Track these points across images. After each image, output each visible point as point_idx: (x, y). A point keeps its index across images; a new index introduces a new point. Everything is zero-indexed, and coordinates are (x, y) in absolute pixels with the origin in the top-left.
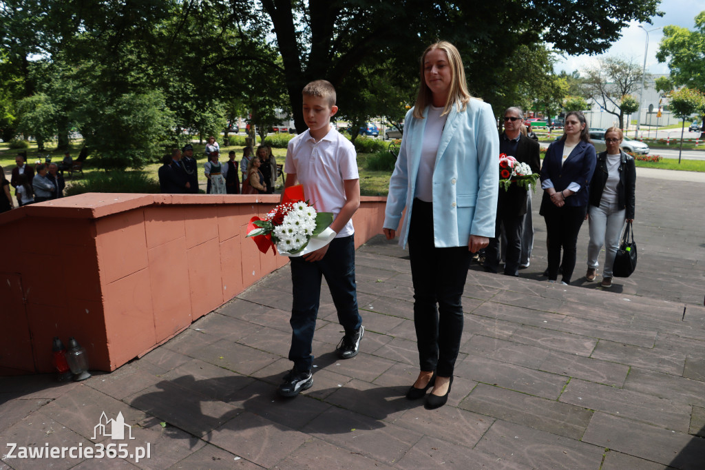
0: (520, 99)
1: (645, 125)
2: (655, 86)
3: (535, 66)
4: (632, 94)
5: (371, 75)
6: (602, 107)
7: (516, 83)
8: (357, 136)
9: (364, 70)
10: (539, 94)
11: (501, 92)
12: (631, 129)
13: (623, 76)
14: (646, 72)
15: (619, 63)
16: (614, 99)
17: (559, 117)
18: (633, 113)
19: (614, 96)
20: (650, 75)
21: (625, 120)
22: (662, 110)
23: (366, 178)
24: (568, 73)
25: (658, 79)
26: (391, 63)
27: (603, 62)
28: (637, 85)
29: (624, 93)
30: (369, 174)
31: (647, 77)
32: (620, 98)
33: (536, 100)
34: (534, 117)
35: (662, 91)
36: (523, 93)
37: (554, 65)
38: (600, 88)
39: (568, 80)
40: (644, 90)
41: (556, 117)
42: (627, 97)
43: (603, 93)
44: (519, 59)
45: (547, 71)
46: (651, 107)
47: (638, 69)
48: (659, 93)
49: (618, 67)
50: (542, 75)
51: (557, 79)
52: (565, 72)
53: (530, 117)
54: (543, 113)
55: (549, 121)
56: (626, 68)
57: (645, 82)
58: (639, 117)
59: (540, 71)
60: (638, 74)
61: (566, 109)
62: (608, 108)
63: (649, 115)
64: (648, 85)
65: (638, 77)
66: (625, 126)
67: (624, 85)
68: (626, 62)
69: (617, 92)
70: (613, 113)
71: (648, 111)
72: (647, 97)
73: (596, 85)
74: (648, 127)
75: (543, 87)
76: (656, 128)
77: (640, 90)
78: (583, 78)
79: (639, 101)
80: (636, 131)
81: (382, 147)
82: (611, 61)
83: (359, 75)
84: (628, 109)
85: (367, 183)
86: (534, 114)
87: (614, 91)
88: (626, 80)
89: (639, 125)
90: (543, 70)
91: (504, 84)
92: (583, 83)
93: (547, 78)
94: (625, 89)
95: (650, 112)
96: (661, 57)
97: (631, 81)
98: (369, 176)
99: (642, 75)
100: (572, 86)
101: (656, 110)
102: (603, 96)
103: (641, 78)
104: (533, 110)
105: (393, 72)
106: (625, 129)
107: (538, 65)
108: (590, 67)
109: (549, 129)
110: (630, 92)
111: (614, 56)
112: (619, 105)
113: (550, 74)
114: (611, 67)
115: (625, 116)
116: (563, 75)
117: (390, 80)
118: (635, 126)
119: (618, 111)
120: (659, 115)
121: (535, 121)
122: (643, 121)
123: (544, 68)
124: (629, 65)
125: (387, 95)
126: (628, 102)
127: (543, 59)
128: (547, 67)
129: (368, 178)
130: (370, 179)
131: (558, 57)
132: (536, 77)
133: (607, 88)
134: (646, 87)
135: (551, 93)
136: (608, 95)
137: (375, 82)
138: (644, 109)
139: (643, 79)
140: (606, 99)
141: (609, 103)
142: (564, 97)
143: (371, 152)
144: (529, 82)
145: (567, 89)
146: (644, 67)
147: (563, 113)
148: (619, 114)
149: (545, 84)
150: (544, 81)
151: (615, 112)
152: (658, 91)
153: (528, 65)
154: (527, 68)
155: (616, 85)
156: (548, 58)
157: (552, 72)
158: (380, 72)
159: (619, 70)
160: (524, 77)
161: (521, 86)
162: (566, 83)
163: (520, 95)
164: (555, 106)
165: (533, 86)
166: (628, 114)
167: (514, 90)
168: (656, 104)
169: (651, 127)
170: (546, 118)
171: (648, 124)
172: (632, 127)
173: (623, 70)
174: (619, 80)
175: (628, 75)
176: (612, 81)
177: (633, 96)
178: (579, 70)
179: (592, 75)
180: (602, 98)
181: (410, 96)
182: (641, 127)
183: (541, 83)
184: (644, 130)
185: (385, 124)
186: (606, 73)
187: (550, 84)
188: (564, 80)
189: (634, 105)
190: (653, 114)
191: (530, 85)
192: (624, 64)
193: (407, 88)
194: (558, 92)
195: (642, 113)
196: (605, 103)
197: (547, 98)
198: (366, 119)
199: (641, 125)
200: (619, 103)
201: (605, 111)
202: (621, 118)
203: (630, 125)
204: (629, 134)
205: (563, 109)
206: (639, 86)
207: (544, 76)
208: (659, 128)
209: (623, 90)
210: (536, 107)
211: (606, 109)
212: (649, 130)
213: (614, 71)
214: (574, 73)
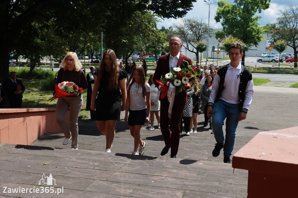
0: (137, 44)
1: (211, 58)
2: (215, 36)
3: (146, 24)
4: (203, 41)
5: (41, 28)
6: (186, 48)
7: (134, 34)
8: (34, 68)
9: (36, 25)
10: (148, 40)
11: (125, 40)
12: (203, 61)
13: (197, 30)
14: (210, 27)
15: (194, 22)
16: (193, 43)
17: (161, 54)
18: (203, 52)
19: (193, 42)
20: (212, 29)
21: (200, 56)
22: (220, 50)
23: (41, 95)
24: (166, 28)
25: (217, 32)
26: (54, 21)
27: (186, 22)
28: (205, 35)
29: (198, 40)
30: (42, 93)
31: (210, 30)
32: (196, 43)
33: (147, 44)
34: (147, 55)
35: (219, 39)
36: (139, 41)
37: (157, 23)
38: (184, 37)
39: (166, 33)
40: (209, 38)
41: (160, 55)
42: (200, 42)
43: (186, 40)
44: (135, 20)
45: (153, 27)
46: (214, 48)
47: (205, 26)
48: (218, 39)
49: (194, 24)
50: (150, 30)
51: (160, 32)
52: (164, 28)
53: (145, 55)
54: (152, 52)
55: (156, 57)
56: (198, 25)
57: (209, 34)
58: (207, 53)
59: (149, 27)
60: (205, 29)
61: (166, 50)
62: (189, 49)
63: (213, 52)
64: (211, 35)
65: (205, 31)
66: (200, 59)
67: (198, 35)
68: (199, 21)
69: (194, 39)
70: (193, 52)
71: (212, 50)
72: (211, 42)
73: (182, 35)
74: (212, 60)
75: (151, 37)
76: (217, 60)
77: (207, 38)
78: (175, 31)
79: (207, 44)
80: (206, 62)
81: (51, 75)
82: (190, 21)
83: (33, 28)
84: (201, 49)
85: (41, 99)
86: (147, 54)
87: (193, 39)
88: (199, 32)
89: (207, 58)
90: (150, 27)
91: (126, 35)
92: (175, 34)
93: (153, 31)
94: (199, 38)
95: (213, 50)
96: (217, 19)
97: (202, 33)
98: (43, 94)
99: (208, 29)
100: (168, 36)
101: (216, 49)
102: (186, 42)
103: (207, 31)
104: (146, 51)
105: (56, 27)
106: (200, 61)
107: (147, 24)
108: (178, 25)
109: (156, 62)
110: (201, 39)
111: (192, 18)
112: (196, 47)
113: (154, 29)
114: (190, 25)
115: (199, 53)
116: (163, 29)
117: (54, 32)
118: (205, 59)
119: (195, 50)
120: (218, 52)
121: (148, 57)
122: (210, 56)
123: (151, 25)
124: (200, 23)
125: (53, 42)
126: (200, 44)
127: (150, 20)
128: (152, 24)
129: (42, 95)
130: (43, 96)
131: (159, 18)
132: (146, 31)
133: (189, 37)
134: (210, 36)
135: (156, 40)
136: (189, 41)
137: (44, 33)
138: (210, 49)
139: (208, 32)
140: (188, 44)
141: (190, 46)
142: (164, 43)
143: (44, 79)
144: (142, 34)
145: (165, 37)
146: (209, 25)
147: (164, 52)
148: (196, 52)
149: (152, 35)
150: (151, 33)
151: (194, 51)
152: (217, 38)
153: (141, 23)
154: (141, 25)
155: (194, 35)
156: (153, 19)
157: (156, 28)
158: (48, 27)
159: (195, 27)
160: (139, 31)
161: (138, 36)
162: (165, 34)
163: (137, 42)
164: (159, 48)
165: (144, 36)
166: (201, 52)
167: (133, 39)
168: (216, 46)
169: (214, 60)
170: (154, 55)
171: (213, 57)
172: (204, 60)
173: (197, 27)
174: (195, 32)
175: (200, 29)
176: (192, 33)
177: (203, 42)
178: (172, 26)
179: (180, 29)
180: (186, 43)
181: (68, 43)
182: (209, 60)
183: (149, 34)
184: (210, 61)
185: (53, 60)
186: (187, 28)
187: (155, 35)
188: (164, 33)
189: (204, 47)
190: (215, 52)
191: (143, 35)
192: (197, 23)
193: (66, 37)
194: (160, 40)
195: (209, 51)
196: (188, 46)
197: (153, 43)
198: (39, 57)
199: (209, 58)
200: (196, 45)
201: (188, 50)
202: (197, 54)
203: (203, 59)
204: (202, 63)
205: (163, 50)
206: (206, 35)
207: (151, 30)
208: (218, 60)
209: (198, 38)
210: (147, 49)
211: (188, 49)
212: (213, 61)
213: (192, 27)
214: (170, 28)
